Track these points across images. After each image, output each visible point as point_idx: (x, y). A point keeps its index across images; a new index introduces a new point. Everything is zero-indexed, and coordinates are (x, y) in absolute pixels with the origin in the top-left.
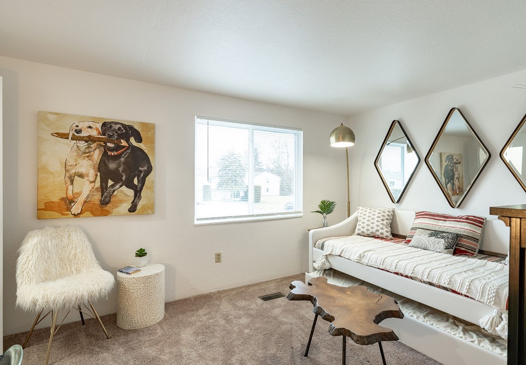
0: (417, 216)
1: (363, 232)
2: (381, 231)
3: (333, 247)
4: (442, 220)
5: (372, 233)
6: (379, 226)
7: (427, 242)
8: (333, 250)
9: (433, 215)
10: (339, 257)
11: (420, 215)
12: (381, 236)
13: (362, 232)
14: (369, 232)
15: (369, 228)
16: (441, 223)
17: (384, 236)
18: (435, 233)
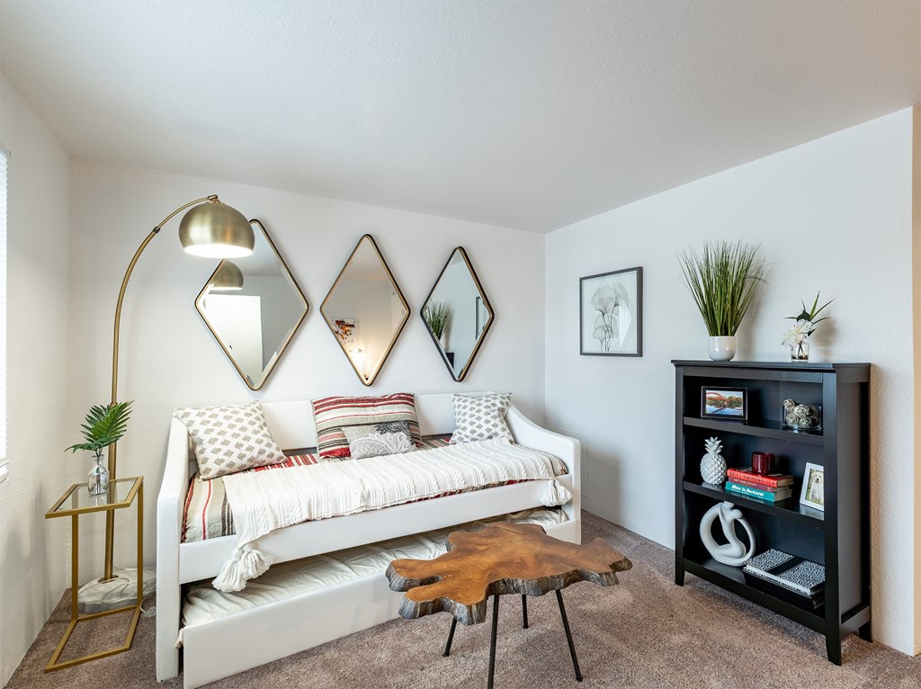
0: (316, 408)
1: (231, 465)
2: (268, 451)
3: (272, 510)
4: (370, 406)
5: (250, 460)
6: (262, 441)
7: (385, 443)
8: (275, 517)
9: (352, 401)
10: (309, 523)
11: (321, 406)
12: (268, 461)
13: (228, 466)
14: (245, 461)
15: (243, 451)
16: (370, 411)
17: (274, 460)
18: (383, 426)
